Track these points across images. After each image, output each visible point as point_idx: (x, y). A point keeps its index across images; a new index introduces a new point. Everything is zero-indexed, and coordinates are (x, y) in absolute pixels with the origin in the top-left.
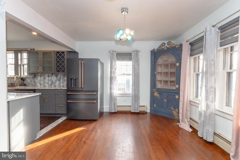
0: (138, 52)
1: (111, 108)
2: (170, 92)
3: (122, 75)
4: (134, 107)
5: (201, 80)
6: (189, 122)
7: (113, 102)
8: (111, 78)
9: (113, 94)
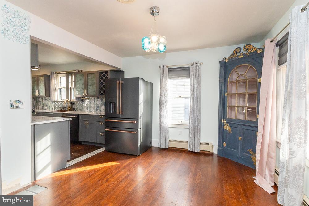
0: (199, 64)
1: (161, 143)
2: (248, 126)
3: (178, 98)
4: (193, 145)
5: (284, 106)
6: (273, 177)
7: (163, 135)
8: (161, 103)
9: (164, 123)
